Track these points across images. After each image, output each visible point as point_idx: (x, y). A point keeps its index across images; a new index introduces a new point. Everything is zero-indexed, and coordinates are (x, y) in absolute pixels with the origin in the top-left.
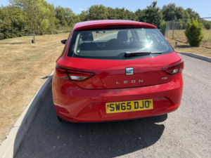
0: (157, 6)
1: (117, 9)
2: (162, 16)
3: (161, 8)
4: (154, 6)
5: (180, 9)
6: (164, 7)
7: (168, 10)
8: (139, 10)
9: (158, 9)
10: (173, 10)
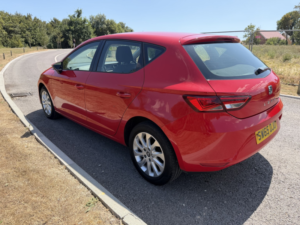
0: (83, 17)
1: (18, 16)
2: (92, 30)
3: (88, 19)
4: (79, 16)
5: (112, 23)
6: (92, 18)
7: (97, 23)
8: (55, 20)
9: (85, 21)
10: (103, 23)
